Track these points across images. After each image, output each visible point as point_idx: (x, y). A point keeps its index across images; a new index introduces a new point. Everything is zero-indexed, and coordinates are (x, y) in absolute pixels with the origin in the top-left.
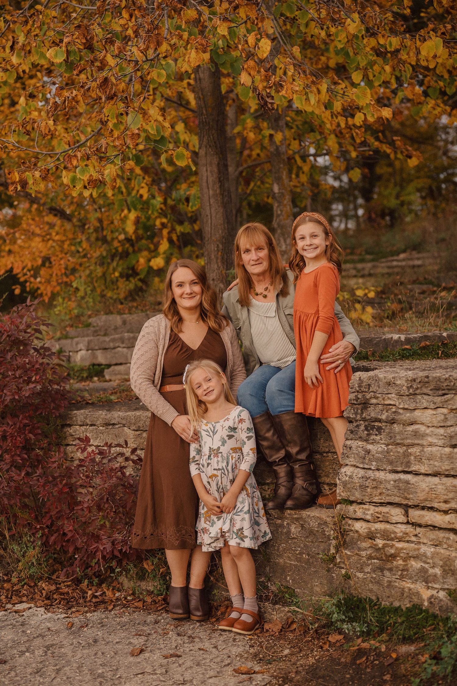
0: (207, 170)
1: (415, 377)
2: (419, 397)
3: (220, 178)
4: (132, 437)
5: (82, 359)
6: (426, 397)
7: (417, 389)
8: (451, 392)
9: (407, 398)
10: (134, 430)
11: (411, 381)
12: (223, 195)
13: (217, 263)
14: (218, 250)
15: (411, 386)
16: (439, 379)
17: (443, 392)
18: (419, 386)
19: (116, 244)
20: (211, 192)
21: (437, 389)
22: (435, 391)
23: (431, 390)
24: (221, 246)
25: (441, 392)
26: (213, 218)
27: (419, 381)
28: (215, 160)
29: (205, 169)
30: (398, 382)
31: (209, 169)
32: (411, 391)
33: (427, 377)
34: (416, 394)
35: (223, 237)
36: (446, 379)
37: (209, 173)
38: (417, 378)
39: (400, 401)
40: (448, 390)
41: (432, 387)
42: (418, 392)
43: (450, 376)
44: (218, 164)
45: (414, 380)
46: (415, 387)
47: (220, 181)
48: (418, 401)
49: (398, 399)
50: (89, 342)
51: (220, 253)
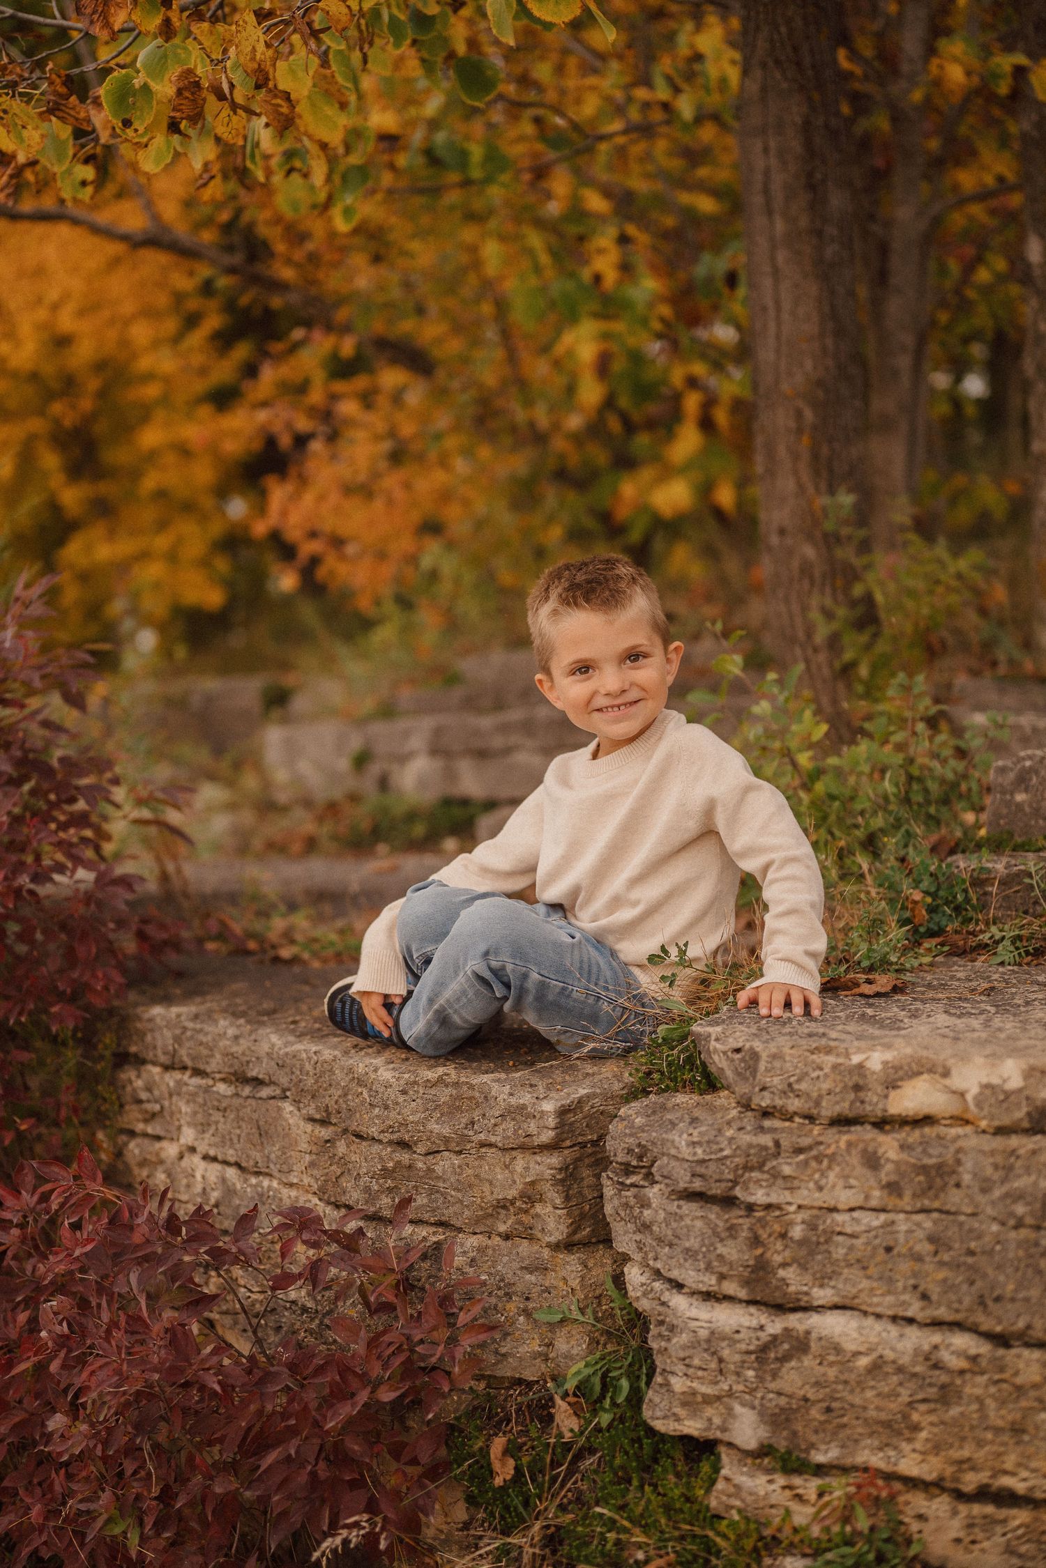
0: (766, 150)
3: (810, 175)
4: (304, 1146)
5: (422, 783)
10: (312, 1120)
12: (819, 233)
13: (795, 472)
14: (800, 431)
19: (559, 444)
20: (780, 226)
24: (809, 414)
26: (785, 316)
28: (796, 111)
29: (759, 146)
31: (772, 144)
35: (819, 383)
37: (773, 162)
44: (807, 123)
47: (811, 187)
50: (438, 732)
51: (805, 440)
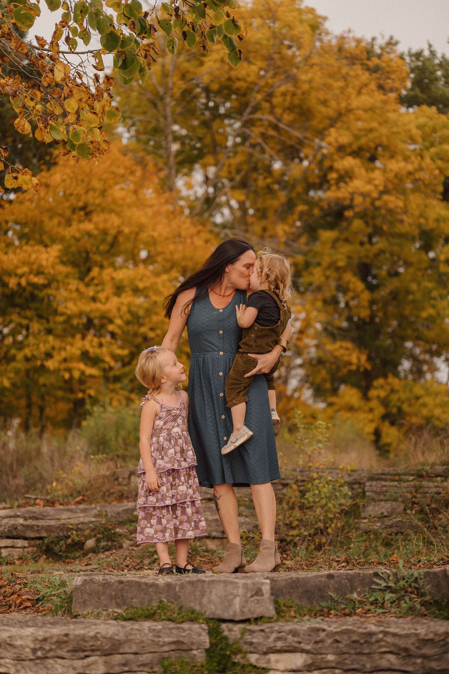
1: (48, 635)
2: (51, 661)
6: (60, 661)
7: (51, 650)
8: (96, 653)
9: (32, 663)
11: (41, 641)
15: (41, 648)
16: (83, 638)
17: (86, 653)
18: (53, 647)
21: (75, 651)
22: (73, 653)
23: (68, 651)
25: (82, 654)
27: (54, 640)
30: (19, 643)
32: (39, 654)
33: (66, 635)
34: (47, 658)
36: (92, 638)
38: (51, 637)
39: (19, 667)
40: (93, 650)
41: (71, 648)
42: (51, 654)
43: (97, 633)
45: (45, 640)
46: (47, 647)
48: (49, 666)
49: (15, 665)
